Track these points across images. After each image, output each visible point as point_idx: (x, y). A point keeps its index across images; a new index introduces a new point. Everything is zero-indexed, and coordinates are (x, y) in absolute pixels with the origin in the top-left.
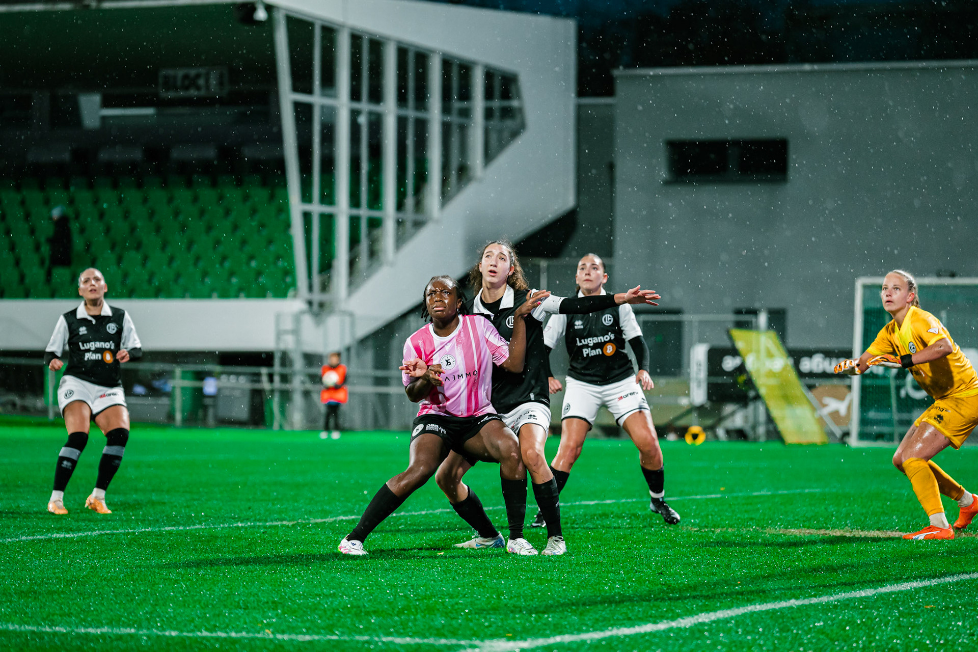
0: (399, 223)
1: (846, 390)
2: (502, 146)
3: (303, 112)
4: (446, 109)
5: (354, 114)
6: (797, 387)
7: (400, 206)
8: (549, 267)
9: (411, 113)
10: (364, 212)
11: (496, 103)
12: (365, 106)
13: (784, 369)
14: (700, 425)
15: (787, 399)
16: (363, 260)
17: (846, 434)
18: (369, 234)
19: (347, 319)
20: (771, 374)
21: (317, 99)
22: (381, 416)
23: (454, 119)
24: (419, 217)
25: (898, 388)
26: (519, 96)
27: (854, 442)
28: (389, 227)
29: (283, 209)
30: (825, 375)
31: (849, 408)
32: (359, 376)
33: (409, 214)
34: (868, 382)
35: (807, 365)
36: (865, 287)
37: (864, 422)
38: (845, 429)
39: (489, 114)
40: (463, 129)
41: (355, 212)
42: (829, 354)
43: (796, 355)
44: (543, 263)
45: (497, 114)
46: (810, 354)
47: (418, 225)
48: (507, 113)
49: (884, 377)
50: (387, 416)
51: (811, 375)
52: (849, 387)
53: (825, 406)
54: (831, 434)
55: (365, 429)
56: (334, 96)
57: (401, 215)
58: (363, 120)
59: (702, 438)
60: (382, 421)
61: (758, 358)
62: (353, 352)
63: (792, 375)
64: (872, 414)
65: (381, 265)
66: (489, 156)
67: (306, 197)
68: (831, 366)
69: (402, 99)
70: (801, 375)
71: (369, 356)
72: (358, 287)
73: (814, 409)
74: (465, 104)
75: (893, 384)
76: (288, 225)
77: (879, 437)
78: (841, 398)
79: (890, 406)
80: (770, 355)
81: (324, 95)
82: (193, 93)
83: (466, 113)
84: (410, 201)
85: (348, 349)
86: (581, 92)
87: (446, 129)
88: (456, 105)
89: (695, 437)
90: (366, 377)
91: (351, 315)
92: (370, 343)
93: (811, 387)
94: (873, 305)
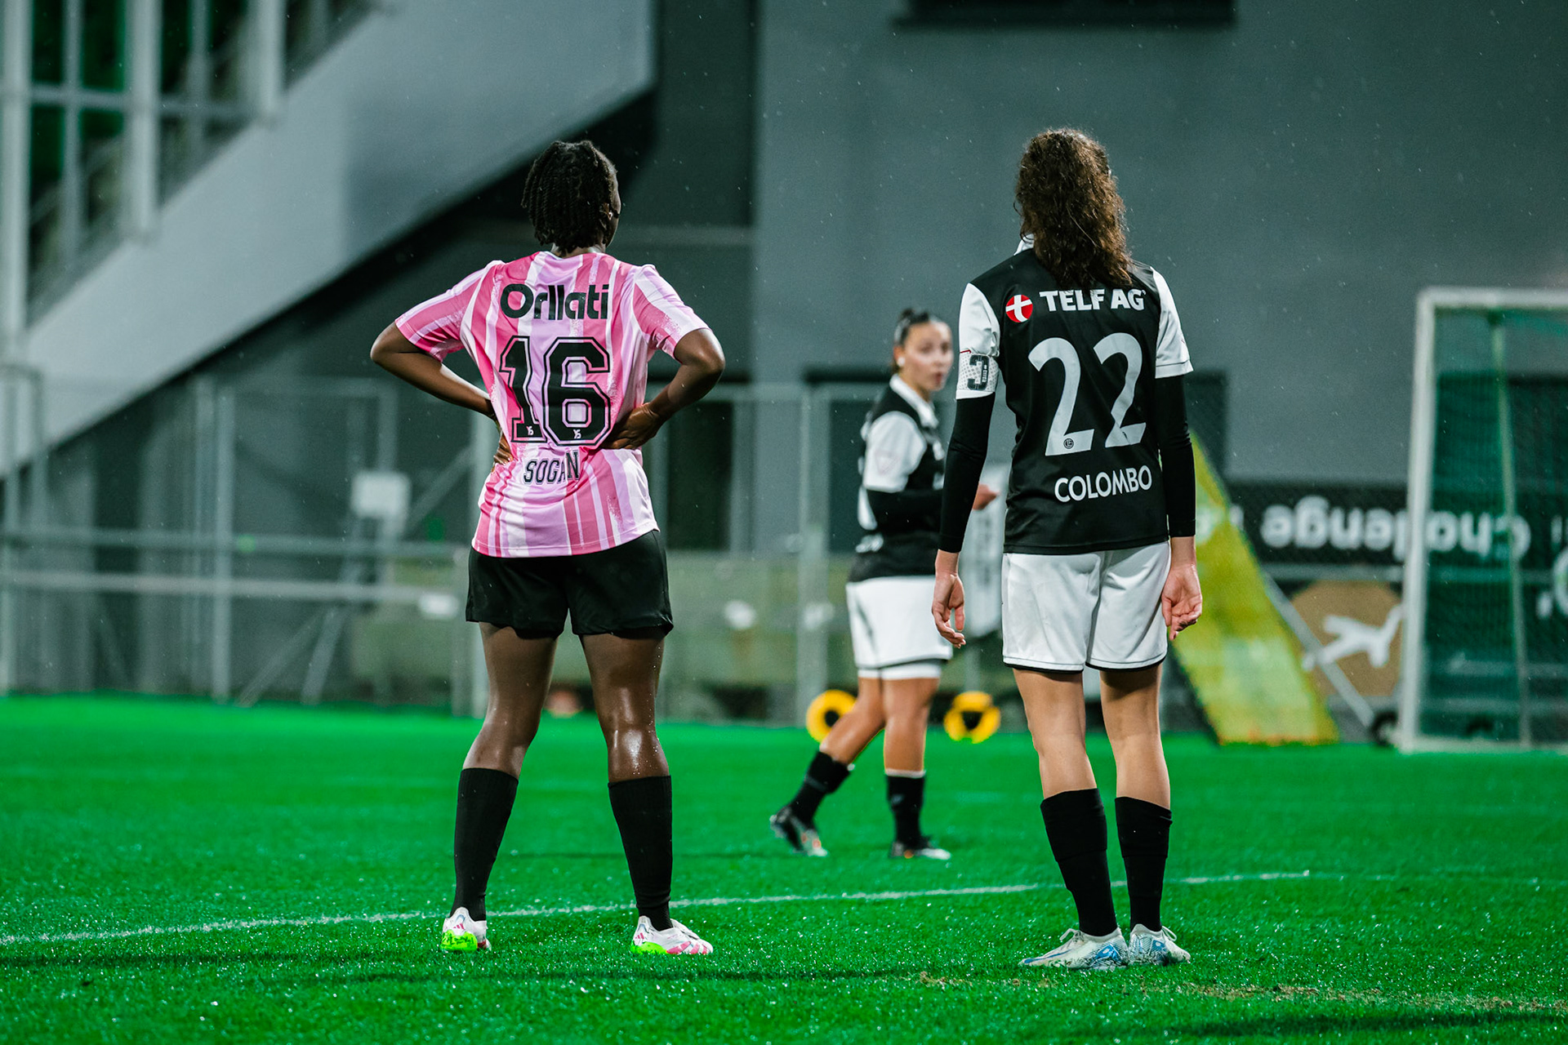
0: (169, 126)
1: (1386, 596)
7: (171, 79)
10: (73, 96)
14: (986, 689)
15: (1231, 623)
16: (69, 229)
17: (1388, 717)
18: (84, 156)
19: (24, 390)
22: (112, 651)
24: (223, 111)
25: (1531, 593)
27: (1407, 739)
28: (142, 135)
30: (1328, 555)
31: (1395, 645)
32: (53, 544)
33: (196, 104)
34: (1448, 575)
35: (1279, 527)
36: (1441, 313)
37: (1437, 684)
38: (1382, 703)
41: (48, 94)
42: (1341, 497)
43: (1252, 499)
46: (1289, 495)
47: (221, 131)
49: (1494, 563)
50: (130, 654)
51: (1292, 553)
52: (1398, 588)
53: (1330, 639)
54: (1342, 715)
55: (68, 689)
57: (172, 105)
59: (990, 723)
60: (115, 665)
62: (39, 478)
63: (1241, 555)
64: (1458, 664)
65: (116, 242)
68: (1349, 531)
70: (1265, 554)
71: (82, 489)
72: (55, 298)
73: (1299, 648)
75: (1516, 579)
77: (1477, 726)
78: (1375, 621)
79: (1507, 642)
84: (198, 67)
85: (24, 471)
89: (972, 720)
90: (74, 546)
91: (35, 377)
92: (85, 453)
93: (1289, 588)
94: (1464, 364)
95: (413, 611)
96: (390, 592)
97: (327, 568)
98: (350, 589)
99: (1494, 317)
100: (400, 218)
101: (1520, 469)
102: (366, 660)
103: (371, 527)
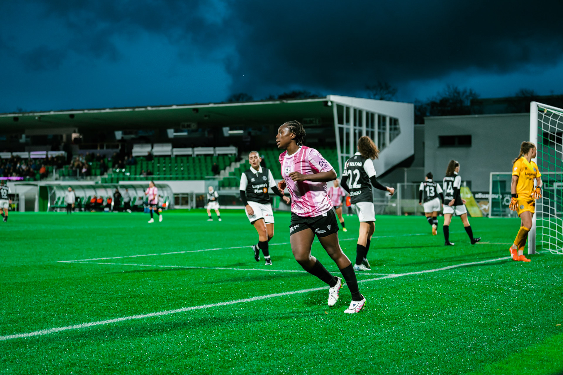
2: (394, 138)
3: (341, 130)
4: (379, 128)
5: (355, 130)
6: (474, 202)
8: (407, 170)
9: (370, 129)
11: (393, 126)
12: (357, 128)
13: (471, 197)
15: (472, 205)
17: (488, 215)
20: (467, 198)
21: (345, 126)
23: (381, 131)
25: (502, 202)
26: (398, 124)
27: (490, 217)
29: (336, 155)
30: (482, 199)
31: (489, 208)
34: (494, 201)
35: (477, 196)
36: (493, 175)
37: (493, 211)
38: (487, 213)
39: (391, 129)
40: (384, 134)
42: (483, 193)
43: (474, 193)
44: (406, 169)
45: (393, 129)
46: (478, 193)
48: (396, 129)
49: (498, 199)
51: (478, 199)
52: (489, 202)
53: (482, 207)
54: (483, 215)
56: (349, 125)
58: (357, 131)
61: (464, 194)
63: (473, 199)
64: (495, 209)
66: (391, 140)
67: (342, 152)
68: (484, 196)
69: (367, 126)
70: (476, 199)
73: (479, 208)
74: (384, 127)
75: (500, 201)
76: (337, 159)
77: (497, 215)
78: (486, 205)
79: (500, 207)
80: (467, 193)
81: (347, 125)
82: (312, 125)
83: (384, 129)
86: (416, 123)
87: (379, 134)
88: (382, 127)
93: (478, 202)
94: (495, 180)
95: (391, 206)
96: (389, 204)
97: (383, 201)
98: (385, 203)
99: (498, 175)
100: (389, 167)
101: (501, 190)
102: (387, 210)
103: (387, 197)
